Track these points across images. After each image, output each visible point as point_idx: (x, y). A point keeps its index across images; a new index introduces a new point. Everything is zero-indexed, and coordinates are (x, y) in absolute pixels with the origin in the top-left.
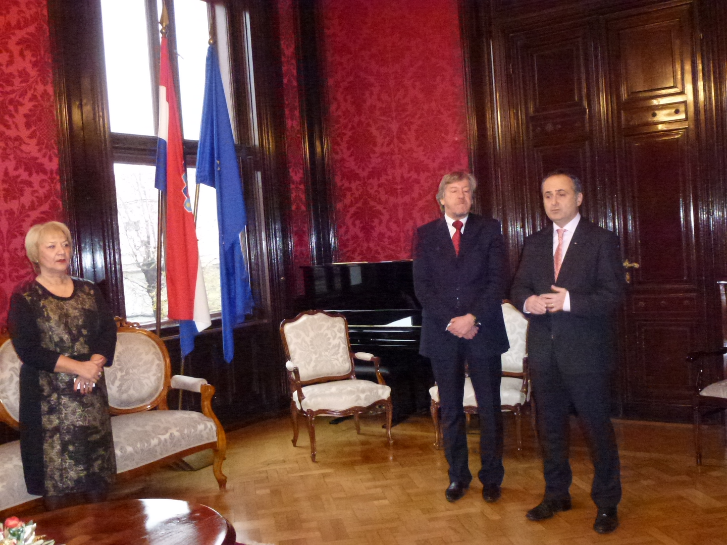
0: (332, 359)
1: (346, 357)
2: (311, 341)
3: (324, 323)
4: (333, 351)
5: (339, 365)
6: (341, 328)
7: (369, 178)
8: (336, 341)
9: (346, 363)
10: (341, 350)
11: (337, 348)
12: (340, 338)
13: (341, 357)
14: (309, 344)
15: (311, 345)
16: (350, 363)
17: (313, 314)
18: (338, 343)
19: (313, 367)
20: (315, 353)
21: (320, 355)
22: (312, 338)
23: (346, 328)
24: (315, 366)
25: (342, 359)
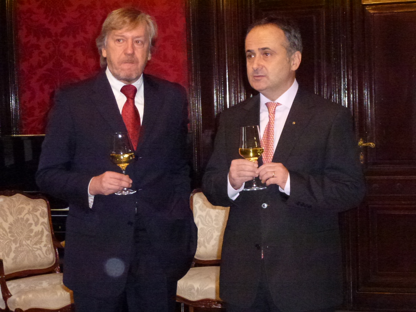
0: (35, 250)
1: (50, 246)
2: (9, 228)
3: (24, 206)
4: (36, 239)
5: (42, 256)
6: (44, 213)
7: (62, 35)
8: (39, 228)
9: (50, 254)
10: (44, 238)
11: (40, 236)
12: (43, 223)
13: (45, 246)
14: (8, 231)
15: (10, 232)
16: (54, 253)
17: (11, 195)
18: (40, 230)
19: (13, 259)
20: (15, 241)
21: (21, 245)
22: (11, 224)
23: (48, 212)
24: (15, 258)
25: (46, 248)
